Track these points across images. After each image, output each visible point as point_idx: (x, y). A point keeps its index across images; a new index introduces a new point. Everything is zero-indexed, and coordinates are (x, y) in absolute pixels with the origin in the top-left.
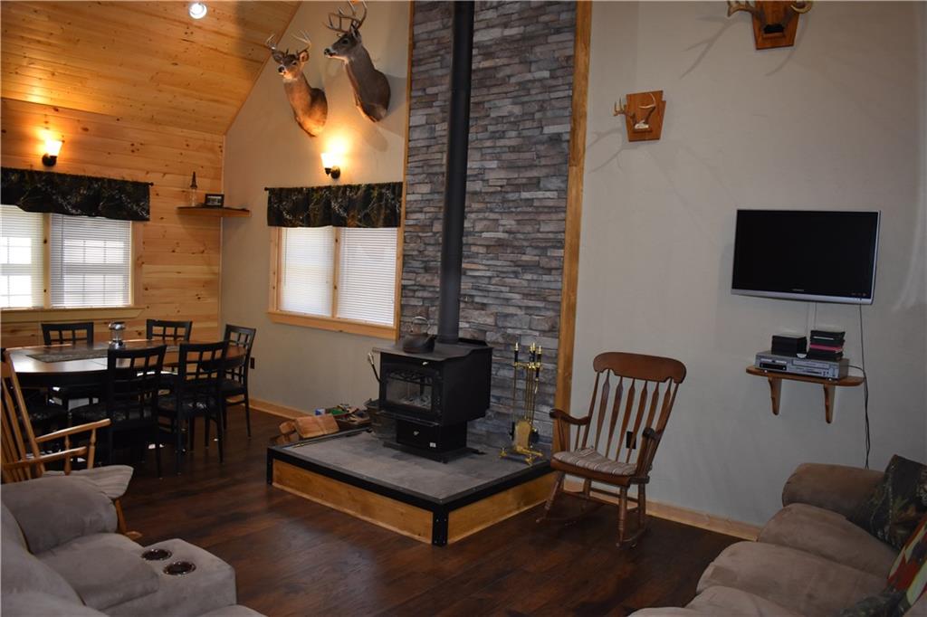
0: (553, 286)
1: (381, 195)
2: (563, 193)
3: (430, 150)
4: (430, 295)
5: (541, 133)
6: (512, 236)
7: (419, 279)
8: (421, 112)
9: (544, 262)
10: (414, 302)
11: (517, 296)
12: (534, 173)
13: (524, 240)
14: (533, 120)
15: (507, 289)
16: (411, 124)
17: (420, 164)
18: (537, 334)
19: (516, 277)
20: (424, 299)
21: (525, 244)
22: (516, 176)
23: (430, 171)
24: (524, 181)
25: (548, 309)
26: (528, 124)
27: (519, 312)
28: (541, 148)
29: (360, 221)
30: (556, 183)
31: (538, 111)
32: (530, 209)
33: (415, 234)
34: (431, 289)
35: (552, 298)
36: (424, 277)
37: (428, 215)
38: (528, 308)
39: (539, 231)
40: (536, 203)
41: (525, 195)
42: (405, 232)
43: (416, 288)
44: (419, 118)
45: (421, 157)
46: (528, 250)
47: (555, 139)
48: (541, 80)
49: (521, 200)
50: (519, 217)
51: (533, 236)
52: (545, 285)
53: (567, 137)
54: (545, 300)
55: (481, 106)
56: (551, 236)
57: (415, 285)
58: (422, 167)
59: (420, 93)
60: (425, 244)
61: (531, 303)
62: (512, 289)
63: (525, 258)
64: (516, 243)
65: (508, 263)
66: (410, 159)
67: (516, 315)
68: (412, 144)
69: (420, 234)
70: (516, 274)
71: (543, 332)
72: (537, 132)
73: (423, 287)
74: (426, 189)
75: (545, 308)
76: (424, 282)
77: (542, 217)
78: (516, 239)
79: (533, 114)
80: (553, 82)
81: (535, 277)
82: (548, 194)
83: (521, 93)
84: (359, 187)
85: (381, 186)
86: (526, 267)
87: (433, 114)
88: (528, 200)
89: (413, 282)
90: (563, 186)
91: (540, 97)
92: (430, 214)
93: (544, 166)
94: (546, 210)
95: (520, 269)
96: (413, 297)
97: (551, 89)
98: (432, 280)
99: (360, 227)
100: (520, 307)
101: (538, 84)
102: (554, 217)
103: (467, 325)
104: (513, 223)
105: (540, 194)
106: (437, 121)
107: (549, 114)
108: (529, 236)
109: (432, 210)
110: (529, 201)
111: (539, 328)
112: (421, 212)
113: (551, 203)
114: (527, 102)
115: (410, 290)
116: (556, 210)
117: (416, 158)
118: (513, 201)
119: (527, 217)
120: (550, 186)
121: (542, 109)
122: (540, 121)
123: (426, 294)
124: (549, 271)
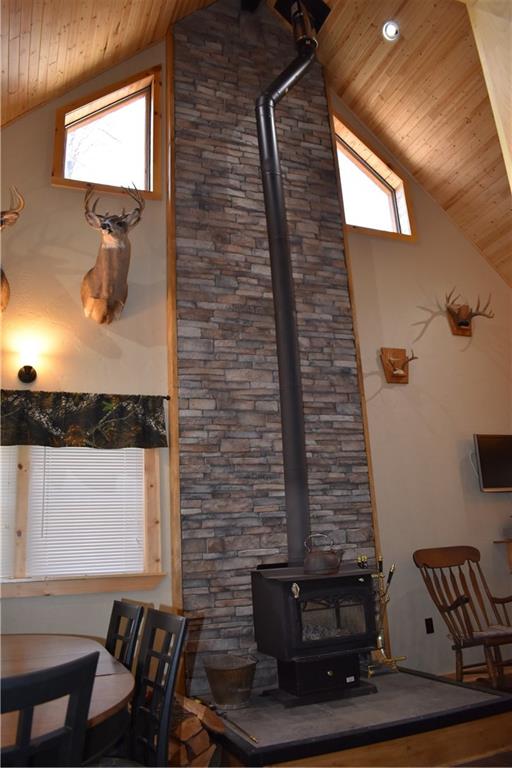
0: (362, 499)
1: (122, 411)
2: (360, 417)
3: (208, 365)
4: (223, 523)
5: (332, 365)
6: (316, 455)
7: (207, 506)
8: (194, 324)
9: (353, 478)
10: (201, 534)
11: (331, 513)
12: (330, 399)
13: (331, 459)
14: (322, 352)
15: (319, 507)
16: (179, 334)
17: (199, 378)
18: (355, 546)
19: (325, 494)
20: (215, 528)
21: (331, 462)
22: (312, 400)
23: (211, 387)
24: (322, 405)
25: (361, 521)
26: (319, 356)
27: (335, 528)
28: (333, 378)
29: (90, 438)
30: (351, 408)
31: (326, 347)
32: (332, 431)
33: (197, 454)
34: (227, 516)
35: (364, 510)
36: (214, 504)
37: (211, 434)
38: (341, 522)
39: (341, 450)
40: (336, 425)
41: (324, 418)
42: (181, 452)
43: (204, 517)
44: (192, 329)
45: (197, 371)
46: (333, 468)
47: (345, 372)
48: (326, 321)
49: (320, 422)
50: (320, 438)
51: (337, 455)
52: (355, 499)
53: (355, 372)
54: (358, 513)
55: (267, 333)
56: (355, 454)
57: (202, 514)
58: (201, 381)
59: (189, 305)
60: (213, 465)
61: (341, 517)
62: (324, 506)
63: (332, 475)
64: (322, 462)
65: (317, 481)
66: (181, 371)
67: (331, 531)
68: (182, 356)
69: (204, 454)
70: (325, 492)
71: (361, 544)
72: (328, 364)
73: (213, 515)
74: (210, 405)
75: (357, 520)
76: (215, 508)
77: (342, 438)
78: (323, 458)
79: (322, 348)
80: (335, 325)
81: (345, 493)
82: (347, 418)
83: (311, 329)
84: (82, 397)
85: (120, 398)
86: (334, 484)
87: (210, 329)
88: (326, 422)
89: (199, 511)
90: (358, 412)
91: (326, 335)
92: (216, 433)
93: (340, 394)
94: (346, 432)
95: (327, 486)
96: (200, 528)
97: (334, 330)
98: (227, 505)
99: (90, 446)
100: (334, 523)
101: (323, 324)
102: (353, 438)
103: (277, 551)
104: (314, 442)
105: (339, 418)
106: (217, 337)
107: (337, 351)
108: (333, 456)
109: (218, 427)
110: (330, 424)
111: (357, 540)
112: (202, 429)
113: (351, 426)
114: (315, 337)
115: (192, 520)
116: (354, 431)
117: (190, 371)
118: (314, 422)
119: (328, 438)
120: (347, 411)
121: (329, 345)
122: (330, 355)
123: (220, 523)
124: (356, 485)
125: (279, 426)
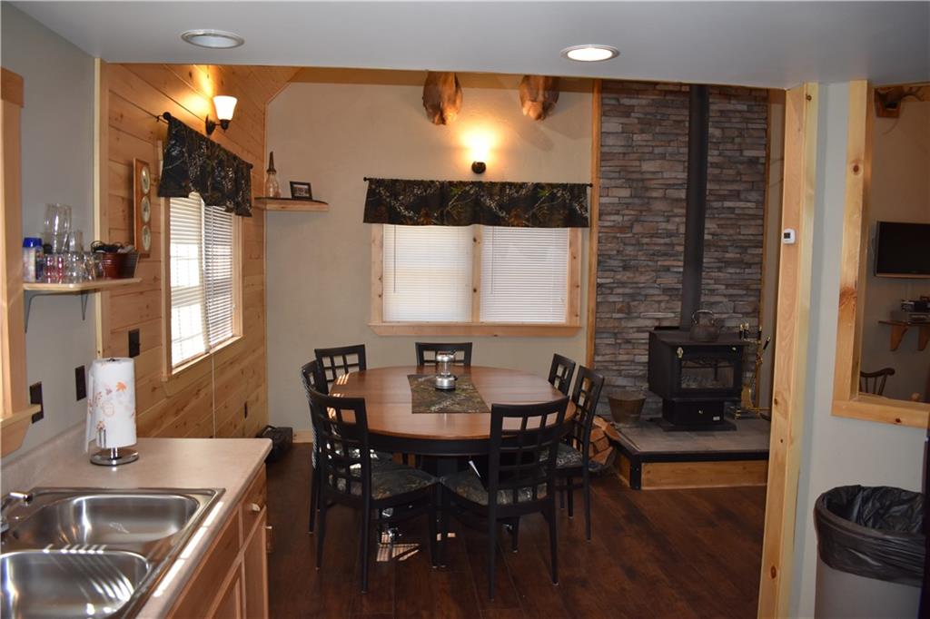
0: (754, 277)
1: (553, 197)
2: (762, 204)
3: (627, 157)
4: (631, 291)
5: (741, 155)
6: (715, 237)
7: (618, 277)
8: (616, 120)
9: (747, 258)
10: (612, 299)
11: (723, 287)
12: (735, 187)
13: (729, 240)
14: (733, 142)
15: (712, 282)
16: (603, 130)
17: (618, 169)
18: (741, 316)
19: (720, 271)
20: (624, 295)
21: (728, 244)
22: (717, 187)
23: (628, 177)
24: (726, 192)
25: (750, 296)
26: (729, 146)
27: (725, 300)
28: (740, 167)
29: (528, 220)
30: (754, 196)
31: (737, 137)
32: (733, 216)
33: (612, 235)
34: (634, 285)
35: (754, 287)
36: (624, 275)
37: (626, 218)
38: (731, 295)
39: (740, 234)
40: (737, 212)
41: (727, 204)
42: (599, 232)
43: (615, 285)
44: (614, 125)
45: (617, 163)
46: (730, 249)
47: (753, 162)
48: (740, 112)
49: (724, 208)
50: (722, 222)
51: (735, 237)
52: (746, 277)
53: (762, 160)
54: (747, 289)
55: (682, 124)
56: (752, 238)
57: (613, 283)
58: (619, 172)
59: (613, 102)
60: (625, 244)
61: (731, 291)
62: (717, 281)
63: (728, 255)
64: (720, 244)
65: (713, 260)
66: (603, 163)
67: (721, 302)
68: (605, 149)
69: (618, 235)
70: (720, 270)
71: (746, 314)
72: (738, 154)
73: (623, 284)
74: (625, 193)
75: (746, 295)
76: (625, 279)
77: (742, 223)
78: (722, 240)
79: (733, 139)
80: (749, 115)
81: (738, 271)
82: (749, 205)
83: (723, 119)
84: (522, 186)
85: (552, 186)
86: (729, 263)
87: (631, 124)
88: (729, 208)
89: (612, 281)
90: (760, 198)
91: (739, 126)
92: (629, 217)
93: (745, 182)
94: (746, 217)
95: (723, 265)
96: (611, 294)
97: (747, 120)
98: (634, 277)
99: (528, 226)
100: (725, 296)
101: (738, 114)
102: (753, 222)
103: (673, 315)
104: (715, 226)
105: (742, 204)
106: (636, 131)
107: (748, 140)
108: (731, 238)
109: (632, 212)
110: (732, 209)
111: (744, 311)
112: (618, 214)
113: (751, 212)
114: (726, 128)
115: (606, 288)
116: (754, 217)
117: (611, 163)
118: (716, 208)
119: (729, 222)
120: (750, 198)
121: (741, 135)
122: (740, 144)
123: (627, 291)
124: (749, 265)
125: (684, 211)
